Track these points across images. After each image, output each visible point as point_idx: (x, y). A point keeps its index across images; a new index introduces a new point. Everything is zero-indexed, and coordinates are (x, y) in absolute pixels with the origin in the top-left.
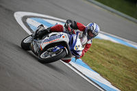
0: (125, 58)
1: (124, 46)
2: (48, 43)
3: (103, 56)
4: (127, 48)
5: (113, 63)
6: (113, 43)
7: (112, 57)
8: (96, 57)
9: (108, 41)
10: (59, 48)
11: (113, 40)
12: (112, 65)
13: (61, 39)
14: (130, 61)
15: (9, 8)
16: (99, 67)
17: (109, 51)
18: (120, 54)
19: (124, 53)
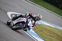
0: (57, 34)
1: (56, 28)
2: (17, 22)
3: (47, 33)
4: (58, 29)
5: (51, 36)
6: (52, 27)
7: (51, 33)
8: (44, 33)
9: (49, 26)
10: (21, 24)
11: (51, 26)
12: (51, 37)
13: (23, 20)
14: (59, 35)
15: (5, 10)
16: (45, 38)
17: (49, 31)
18: (55, 32)
19: (56, 32)
